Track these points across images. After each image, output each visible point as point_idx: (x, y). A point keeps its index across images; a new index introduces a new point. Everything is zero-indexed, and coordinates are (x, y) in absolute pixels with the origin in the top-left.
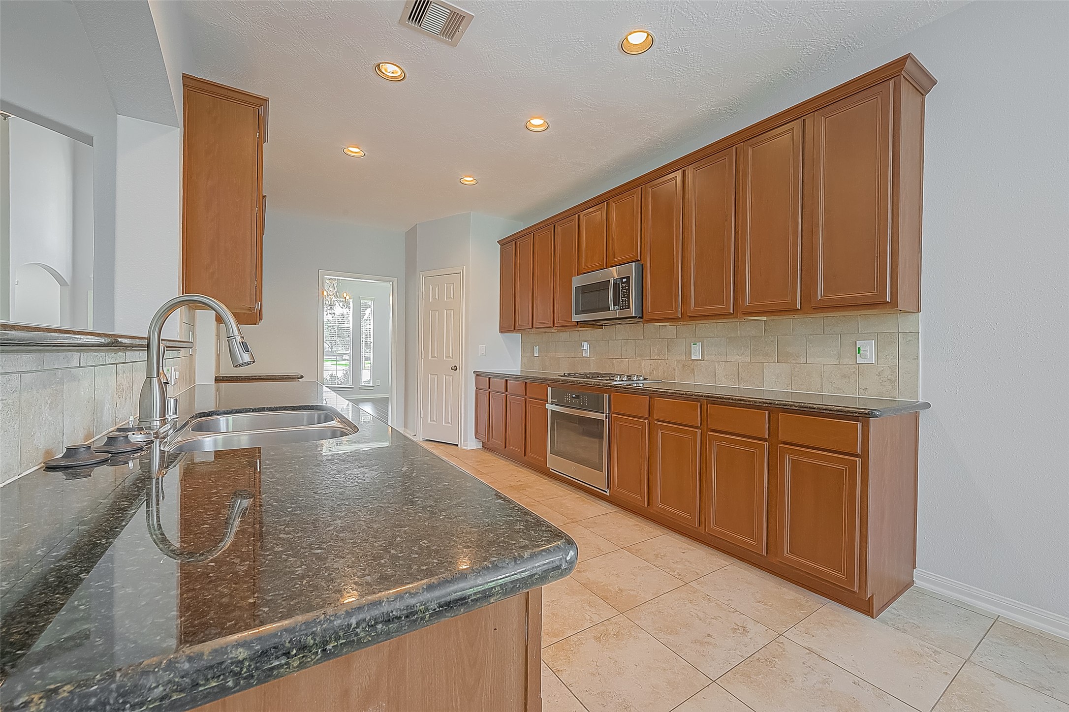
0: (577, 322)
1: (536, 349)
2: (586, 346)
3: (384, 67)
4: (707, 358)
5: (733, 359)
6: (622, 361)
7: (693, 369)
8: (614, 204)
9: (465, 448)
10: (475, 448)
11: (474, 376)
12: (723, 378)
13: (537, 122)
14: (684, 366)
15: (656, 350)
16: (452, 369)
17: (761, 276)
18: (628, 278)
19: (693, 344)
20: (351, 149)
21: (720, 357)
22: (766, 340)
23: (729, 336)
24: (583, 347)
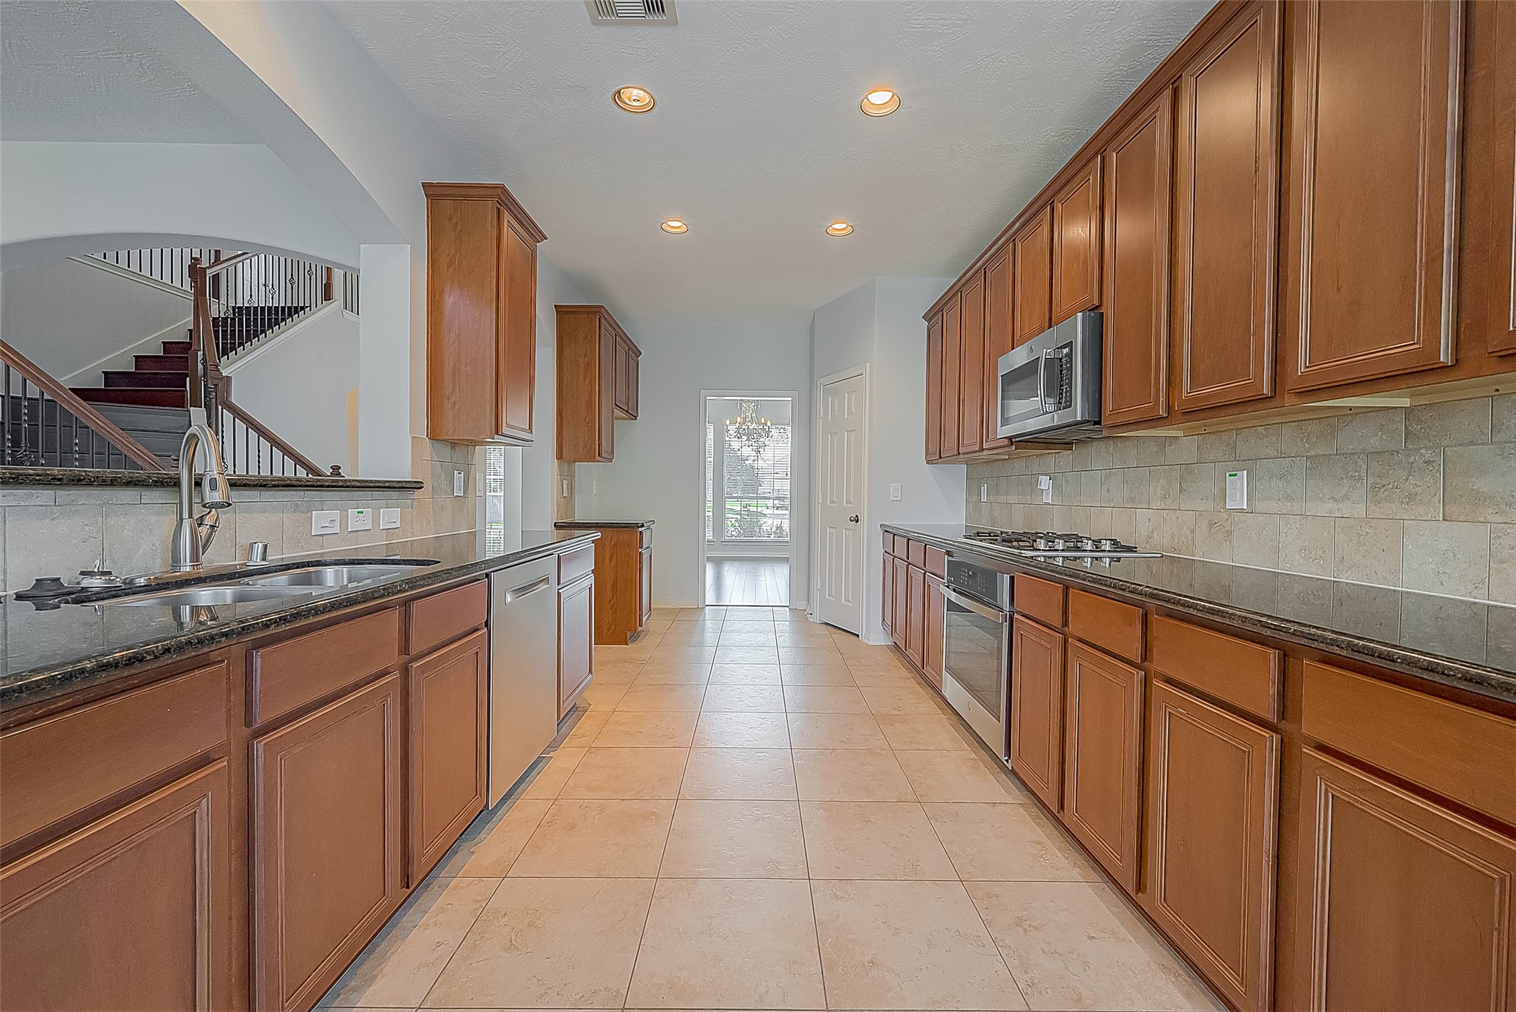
0: (1010, 438)
1: (984, 488)
2: (1045, 482)
3: (625, 94)
4: (1260, 506)
5: (1322, 508)
6: (1102, 512)
7: (1229, 533)
8: (1060, 205)
9: (867, 642)
10: (884, 644)
11: (880, 532)
12: (1297, 557)
13: (880, 98)
14: (1211, 524)
15: (1159, 489)
16: (850, 520)
17: (1339, 289)
18: (1070, 345)
19: (1230, 475)
20: (671, 223)
21: (1289, 504)
22: (1411, 459)
23: (1312, 453)
24: (1040, 485)
